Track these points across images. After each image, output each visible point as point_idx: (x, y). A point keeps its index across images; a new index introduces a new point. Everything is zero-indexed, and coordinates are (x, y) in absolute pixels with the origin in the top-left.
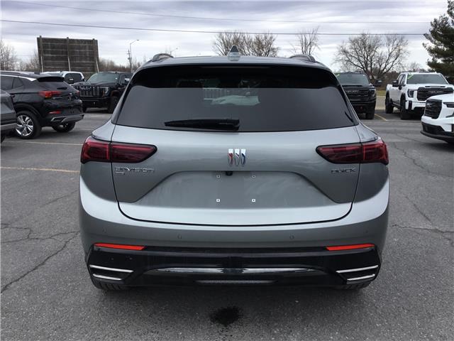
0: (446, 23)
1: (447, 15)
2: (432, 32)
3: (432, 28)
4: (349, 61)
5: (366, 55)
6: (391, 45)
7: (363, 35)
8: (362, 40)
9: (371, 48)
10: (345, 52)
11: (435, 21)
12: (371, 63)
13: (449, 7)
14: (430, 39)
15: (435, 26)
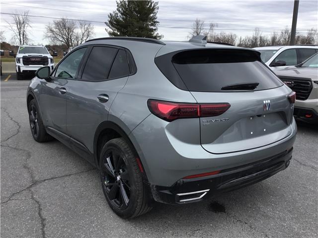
0: (118, 16)
1: (117, 12)
2: (110, 22)
3: (109, 19)
4: (55, 37)
5: (67, 34)
6: (83, 28)
7: (63, 19)
8: (63, 23)
9: (70, 30)
10: (52, 31)
11: (111, 14)
12: (71, 40)
13: (118, 6)
14: (109, 26)
15: (111, 18)
